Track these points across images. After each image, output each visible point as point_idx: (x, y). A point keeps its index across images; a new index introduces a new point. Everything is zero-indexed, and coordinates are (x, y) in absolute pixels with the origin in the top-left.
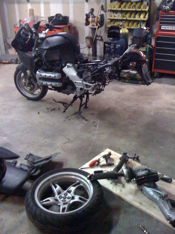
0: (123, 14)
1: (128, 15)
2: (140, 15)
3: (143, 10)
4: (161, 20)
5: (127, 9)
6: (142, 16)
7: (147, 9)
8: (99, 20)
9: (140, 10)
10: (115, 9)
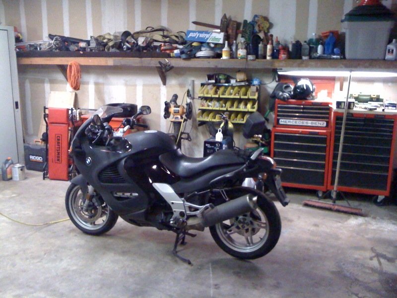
0: (221, 102)
1: (228, 104)
2: (246, 105)
3: (251, 97)
4: (278, 111)
5: (226, 96)
6: (249, 106)
7: (256, 97)
8: (185, 111)
9: (246, 97)
10: (209, 96)
